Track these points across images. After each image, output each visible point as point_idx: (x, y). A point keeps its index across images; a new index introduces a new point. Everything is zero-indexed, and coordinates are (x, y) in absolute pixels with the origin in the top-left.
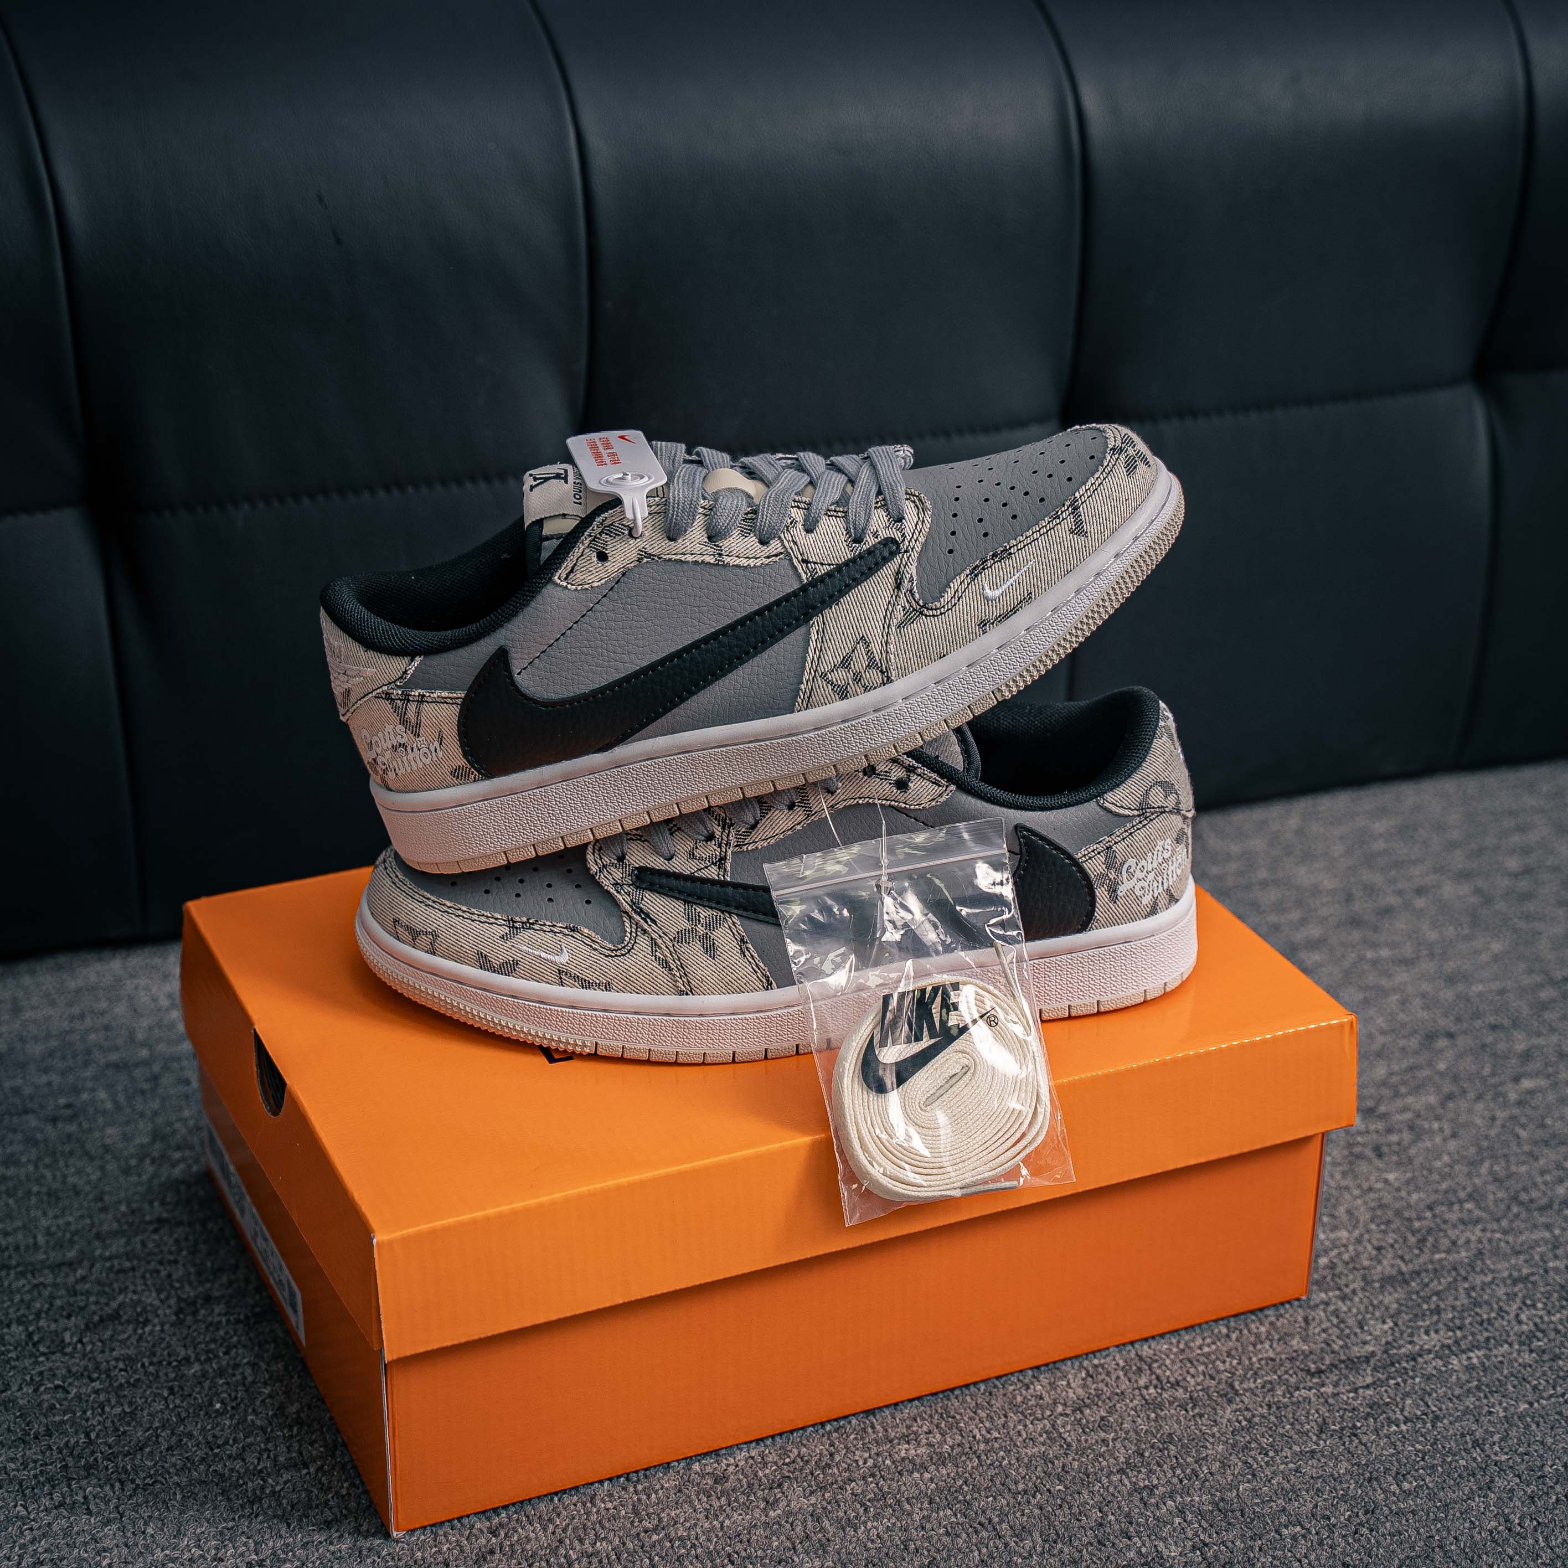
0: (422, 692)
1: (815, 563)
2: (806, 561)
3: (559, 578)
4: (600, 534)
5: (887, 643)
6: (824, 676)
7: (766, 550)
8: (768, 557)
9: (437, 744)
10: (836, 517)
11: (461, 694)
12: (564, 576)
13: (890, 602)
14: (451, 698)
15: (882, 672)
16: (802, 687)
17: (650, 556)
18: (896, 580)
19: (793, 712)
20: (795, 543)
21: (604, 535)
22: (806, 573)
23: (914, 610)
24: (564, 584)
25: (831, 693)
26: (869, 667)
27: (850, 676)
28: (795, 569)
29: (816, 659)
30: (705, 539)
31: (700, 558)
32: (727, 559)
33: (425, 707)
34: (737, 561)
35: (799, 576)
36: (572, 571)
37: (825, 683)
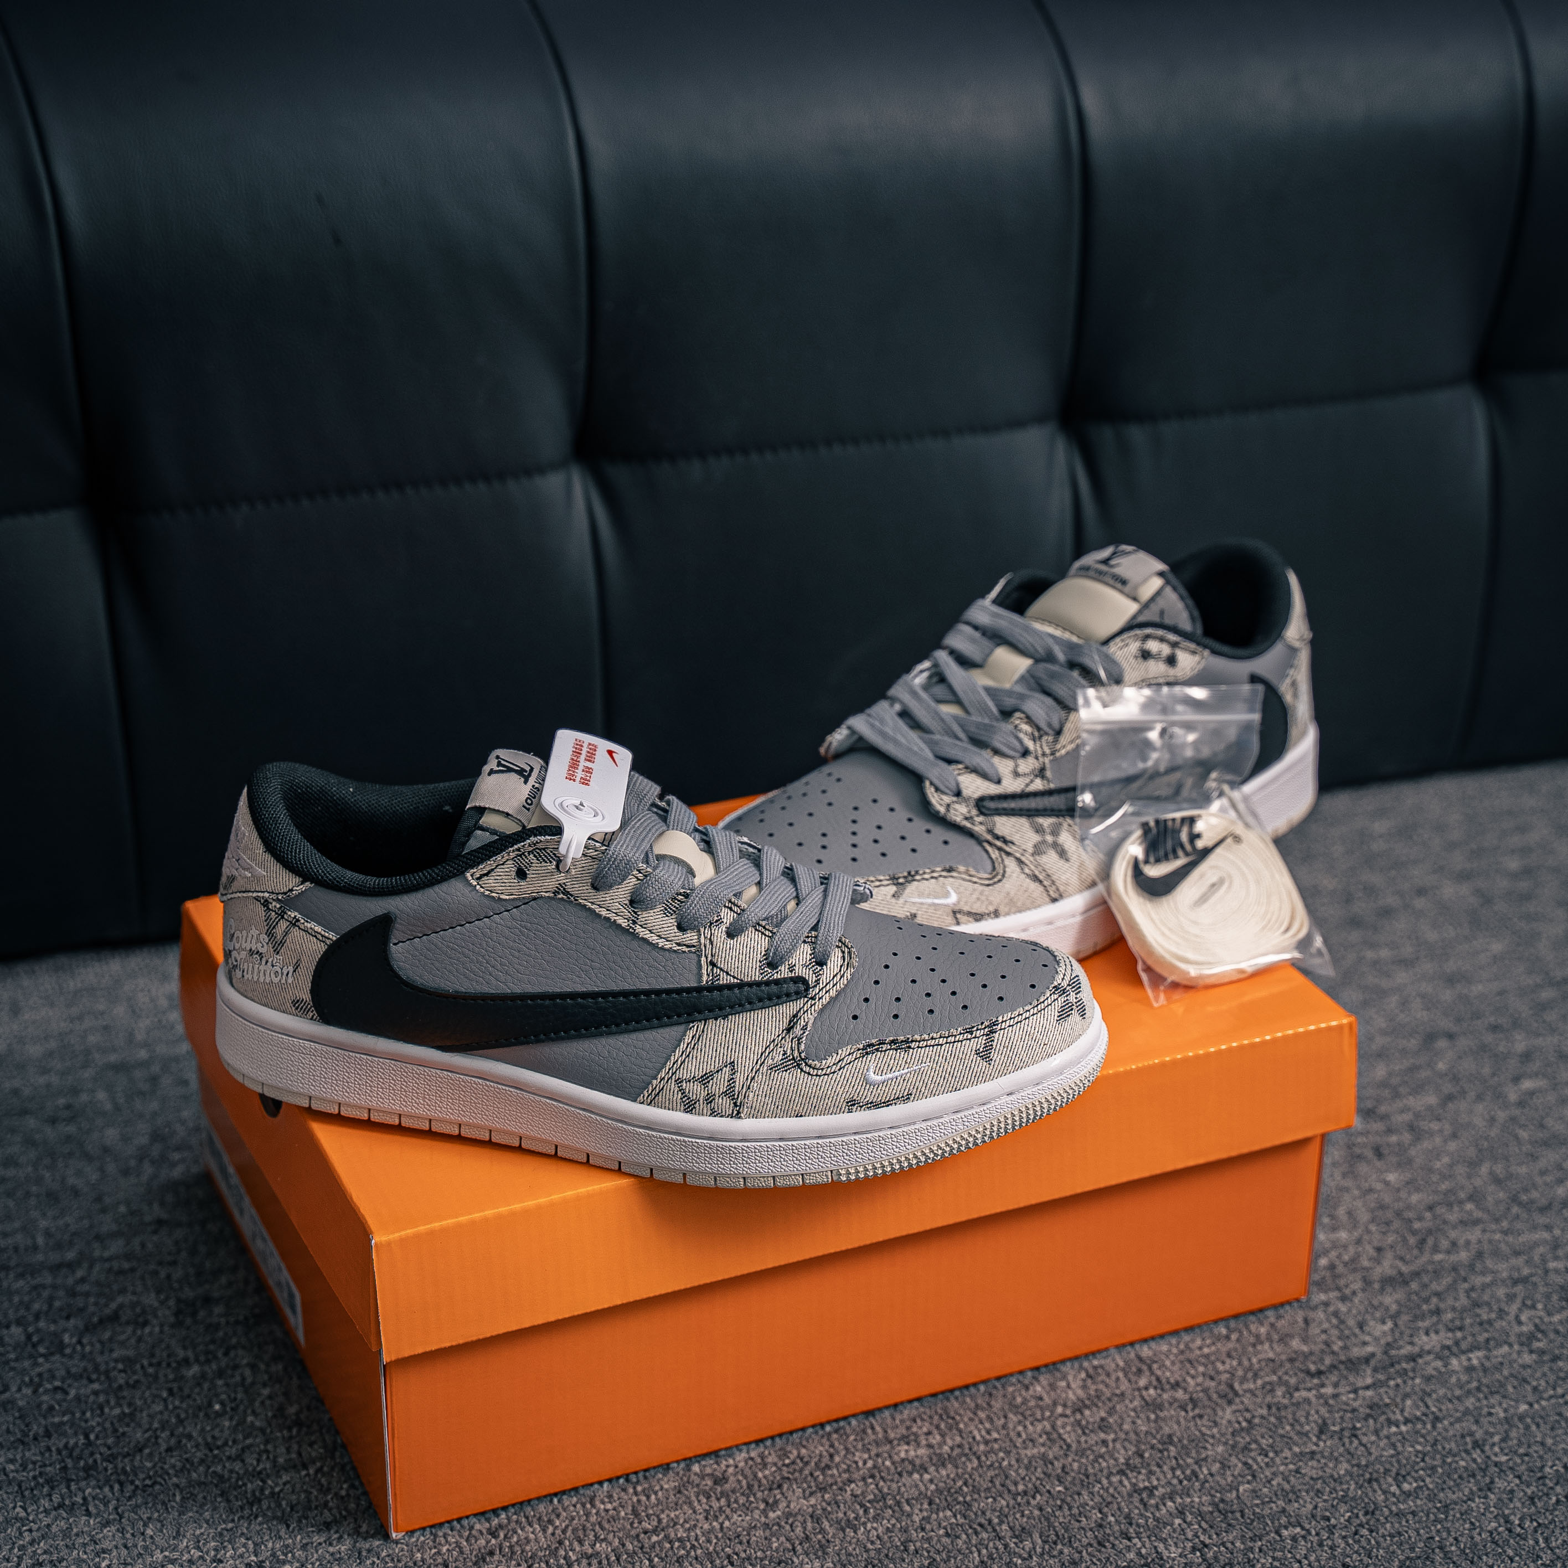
0: (298, 916)
1: (721, 969)
2: (713, 964)
3: (472, 876)
4: (529, 853)
5: (753, 1078)
6: (679, 1081)
7: (681, 937)
8: (679, 944)
9: (291, 969)
10: (763, 933)
11: (333, 937)
12: (477, 876)
13: (775, 1041)
14: (322, 936)
15: (735, 1104)
16: (654, 1082)
17: (567, 893)
18: (790, 1022)
19: (635, 1101)
20: (711, 943)
21: (531, 856)
22: (708, 975)
23: (793, 1059)
24: (475, 883)
25: (679, 1101)
26: (725, 1093)
27: (704, 1094)
28: (700, 967)
29: (679, 1062)
30: (627, 902)
31: (613, 917)
32: (638, 929)
33: (295, 931)
34: (647, 936)
35: (700, 976)
36: (487, 874)
37: (677, 1089)
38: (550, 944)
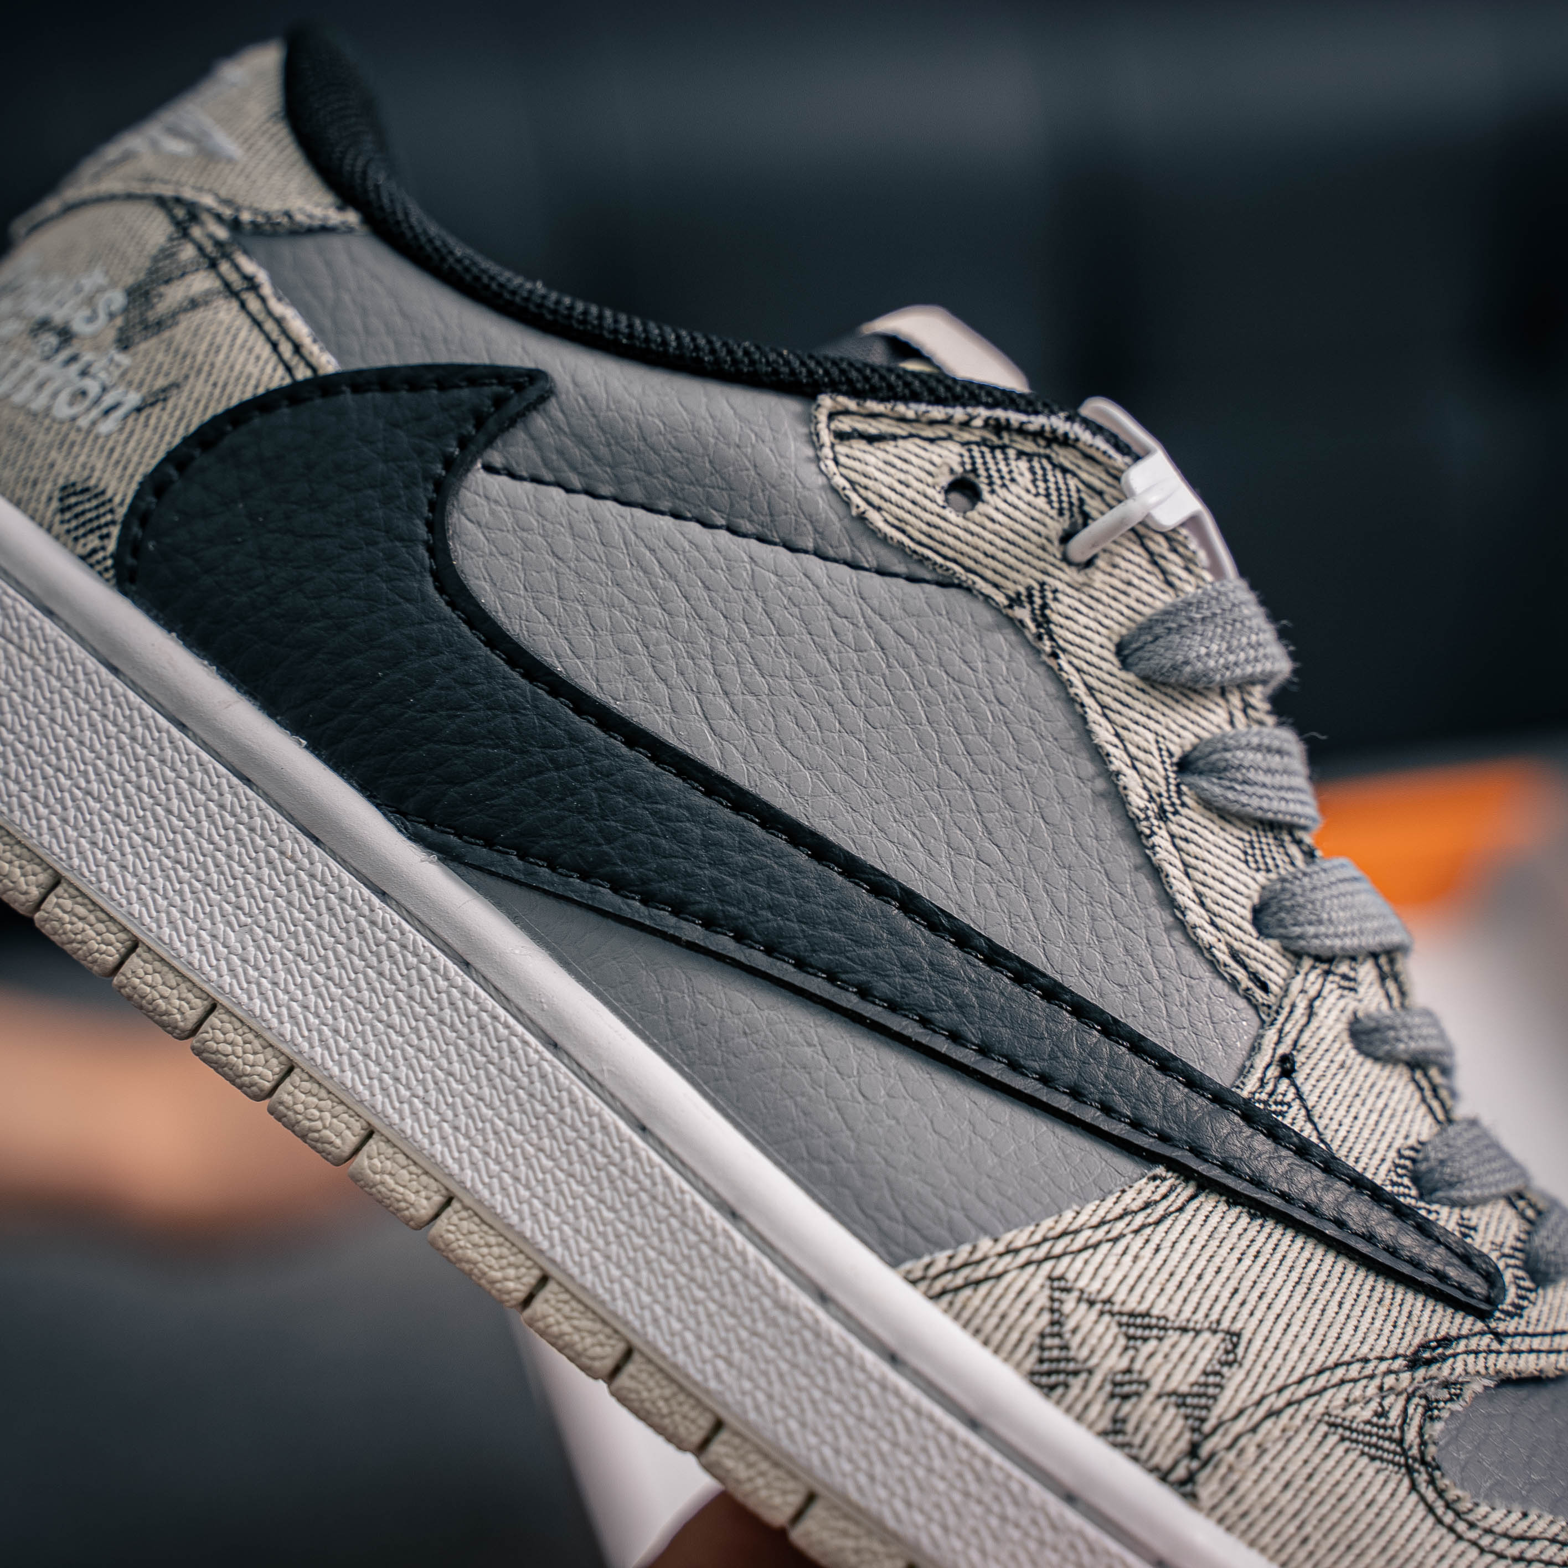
0: (262, 277)
1: (1299, 1095)
2: (1287, 1067)
3: (832, 416)
4: (1020, 454)
5: (1274, 1413)
6: (1058, 1284)
7: (1248, 938)
8: (1234, 955)
9: (133, 398)
10: (1424, 1100)
11: (328, 364)
12: (845, 424)
13: (1366, 1360)
14: (297, 348)
15: (1193, 1451)
16: (985, 1245)
17: (1043, 621)
18: (1424, 1346)
19: (894, 1262)
20: (1311, 1012)
21: (1023, 465)
22: (1262, 1083)
23: (1400, 1442)
24: (826, 437)
25: (1031, 1337)
26: (1181, 1399)
27: (1116, 1361)
28: (1255, 1048)
29: (1080, 1241)
30: (1177, 752)
31: (1119, 761)
32: (1161, 840)
33: (226, 312)
34: (1174, 872)
35: (1243, 1072)
36: (871, 439)
37: (1042, 1300)
38: (913, 723)
